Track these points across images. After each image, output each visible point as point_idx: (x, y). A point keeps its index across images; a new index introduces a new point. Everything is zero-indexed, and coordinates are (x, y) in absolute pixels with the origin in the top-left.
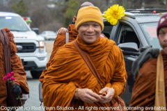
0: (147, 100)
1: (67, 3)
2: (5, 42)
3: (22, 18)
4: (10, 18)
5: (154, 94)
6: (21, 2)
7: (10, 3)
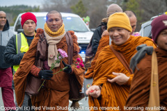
0: (144, 91)
1: (126, 4)
3: (81, 19)
4: (70, 18)
5: (149, 86)
7: (70, 4)
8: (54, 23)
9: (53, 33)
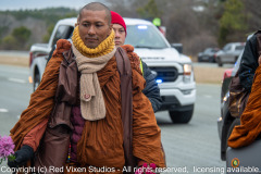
2: (124, 70)
6: (152, 2)
8: (92, 30)
9: (88, 50)
